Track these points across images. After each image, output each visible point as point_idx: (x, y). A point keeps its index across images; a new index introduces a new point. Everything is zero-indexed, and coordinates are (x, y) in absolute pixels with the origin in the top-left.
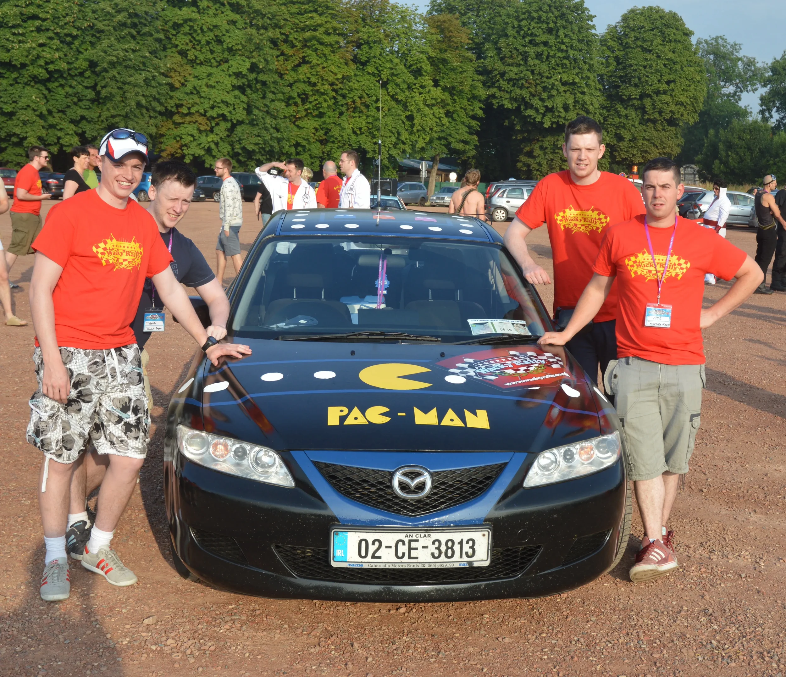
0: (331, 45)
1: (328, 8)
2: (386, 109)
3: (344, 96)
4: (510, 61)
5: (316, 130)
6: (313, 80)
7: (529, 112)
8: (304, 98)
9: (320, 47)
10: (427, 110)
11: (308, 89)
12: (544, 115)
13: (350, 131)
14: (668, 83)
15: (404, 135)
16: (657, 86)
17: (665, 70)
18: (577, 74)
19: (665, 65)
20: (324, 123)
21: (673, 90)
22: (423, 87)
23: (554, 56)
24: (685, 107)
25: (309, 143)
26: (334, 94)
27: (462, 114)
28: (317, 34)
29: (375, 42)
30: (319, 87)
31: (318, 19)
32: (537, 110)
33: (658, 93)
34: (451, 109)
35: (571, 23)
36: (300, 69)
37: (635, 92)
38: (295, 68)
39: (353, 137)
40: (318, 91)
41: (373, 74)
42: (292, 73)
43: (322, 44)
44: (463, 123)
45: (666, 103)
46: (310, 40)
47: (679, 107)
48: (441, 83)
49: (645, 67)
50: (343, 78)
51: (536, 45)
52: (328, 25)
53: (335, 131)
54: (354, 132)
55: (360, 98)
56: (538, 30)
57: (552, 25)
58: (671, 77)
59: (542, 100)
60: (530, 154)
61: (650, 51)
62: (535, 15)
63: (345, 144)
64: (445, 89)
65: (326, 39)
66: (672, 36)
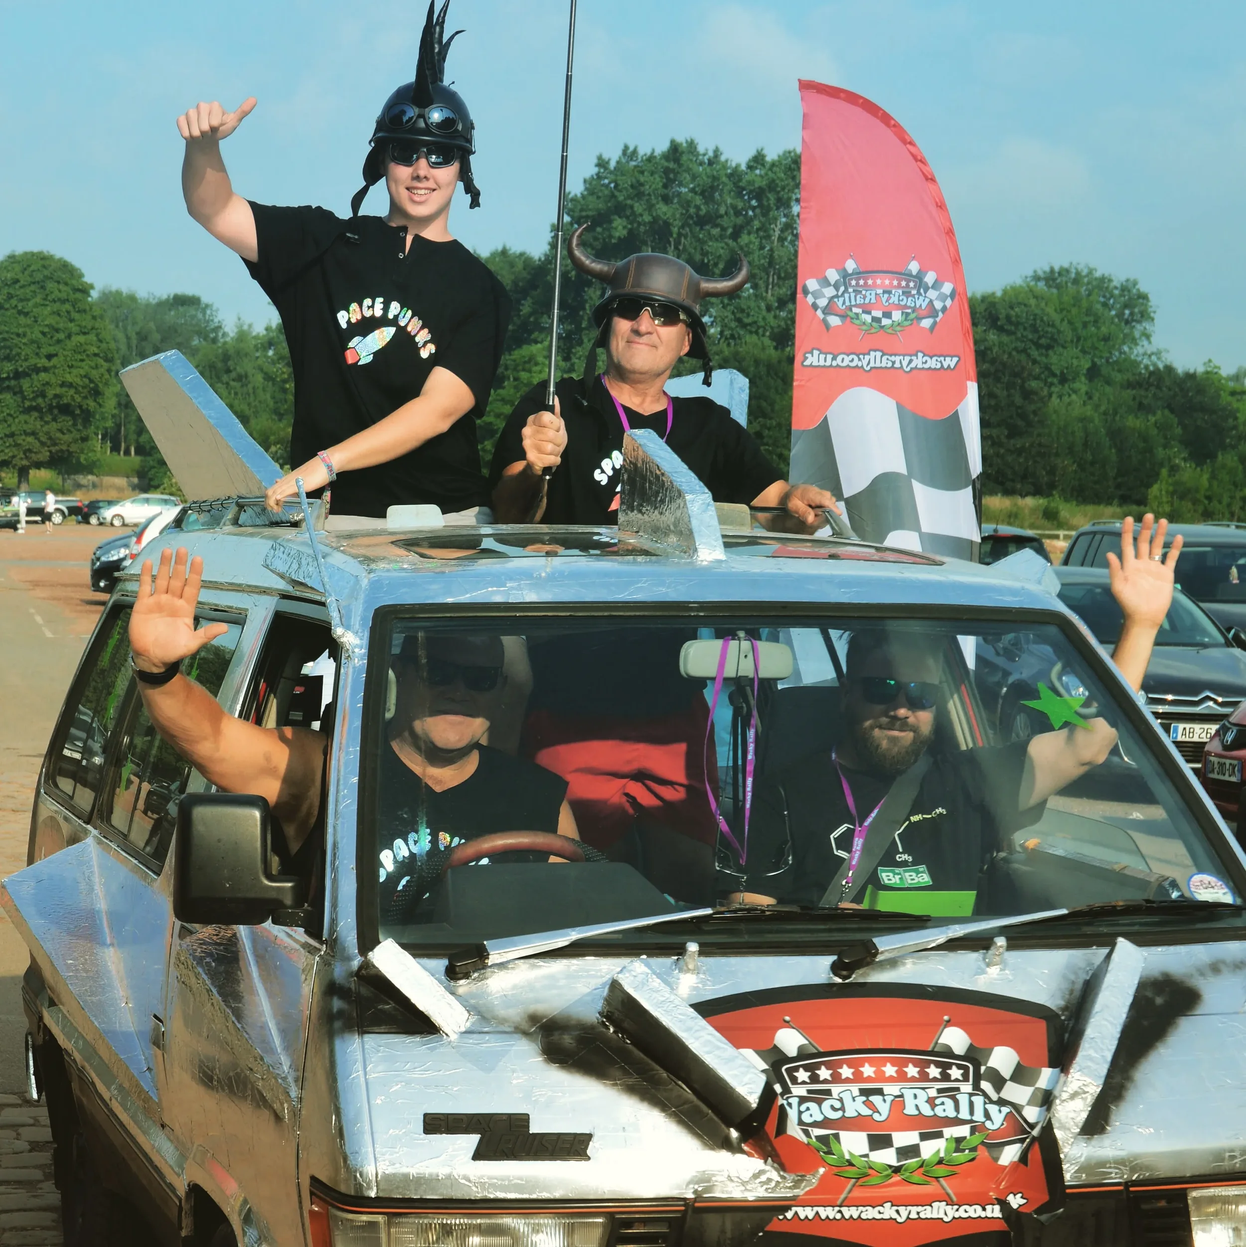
14: (49, 357)
16: (33, 361)
17: (43, 340)
19: (44, 334)
21: (55, 367)
24: (76, 388)
33: (37, 370)
45: (48, 383)
47: (64, 389)
49: (18, 335)
58: (52, 350)
66: (56, 294)
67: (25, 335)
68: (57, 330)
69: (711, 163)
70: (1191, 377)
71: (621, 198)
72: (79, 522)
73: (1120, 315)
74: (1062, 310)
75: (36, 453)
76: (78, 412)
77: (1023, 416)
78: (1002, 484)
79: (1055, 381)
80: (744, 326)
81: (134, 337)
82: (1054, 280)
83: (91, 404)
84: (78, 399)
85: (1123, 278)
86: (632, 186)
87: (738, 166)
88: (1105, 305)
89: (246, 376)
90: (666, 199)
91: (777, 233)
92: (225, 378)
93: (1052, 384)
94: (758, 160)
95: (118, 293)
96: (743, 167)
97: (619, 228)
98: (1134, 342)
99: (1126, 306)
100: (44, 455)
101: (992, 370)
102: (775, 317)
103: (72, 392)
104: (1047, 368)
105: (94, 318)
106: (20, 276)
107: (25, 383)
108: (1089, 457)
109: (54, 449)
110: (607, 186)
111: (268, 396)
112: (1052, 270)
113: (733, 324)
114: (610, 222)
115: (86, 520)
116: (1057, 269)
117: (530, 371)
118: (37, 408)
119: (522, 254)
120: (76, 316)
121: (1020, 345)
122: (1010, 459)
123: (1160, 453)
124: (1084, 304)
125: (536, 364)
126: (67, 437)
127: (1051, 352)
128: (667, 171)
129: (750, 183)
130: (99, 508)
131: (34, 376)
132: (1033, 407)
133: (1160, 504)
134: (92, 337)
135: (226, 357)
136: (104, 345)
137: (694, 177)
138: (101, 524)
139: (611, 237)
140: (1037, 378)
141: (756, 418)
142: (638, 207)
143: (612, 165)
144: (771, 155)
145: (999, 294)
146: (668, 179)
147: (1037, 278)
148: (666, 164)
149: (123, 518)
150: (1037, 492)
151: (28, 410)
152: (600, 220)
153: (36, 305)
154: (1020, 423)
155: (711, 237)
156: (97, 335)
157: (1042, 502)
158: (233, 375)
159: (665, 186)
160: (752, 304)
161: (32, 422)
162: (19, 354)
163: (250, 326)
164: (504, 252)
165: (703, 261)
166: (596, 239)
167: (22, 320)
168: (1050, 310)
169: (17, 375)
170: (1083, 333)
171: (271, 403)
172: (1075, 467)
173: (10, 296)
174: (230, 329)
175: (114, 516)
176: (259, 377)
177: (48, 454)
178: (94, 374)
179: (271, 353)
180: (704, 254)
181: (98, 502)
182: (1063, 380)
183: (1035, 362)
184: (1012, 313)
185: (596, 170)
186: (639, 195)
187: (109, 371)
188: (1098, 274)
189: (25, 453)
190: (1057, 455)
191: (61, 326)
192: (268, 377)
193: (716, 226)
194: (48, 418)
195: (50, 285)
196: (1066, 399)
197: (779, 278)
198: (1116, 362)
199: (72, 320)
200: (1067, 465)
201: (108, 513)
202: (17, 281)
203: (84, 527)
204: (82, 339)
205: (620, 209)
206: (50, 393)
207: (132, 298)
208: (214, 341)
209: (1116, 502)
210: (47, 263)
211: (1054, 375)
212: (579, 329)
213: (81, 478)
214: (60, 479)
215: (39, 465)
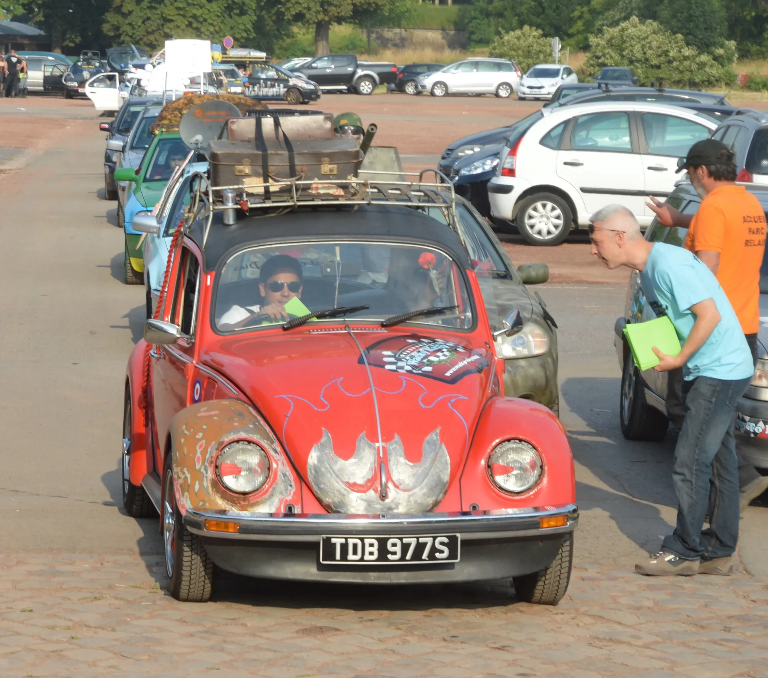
72: (391, 91)
75: (336, 6)
100: (346, 8)
115: (401, 89)
130: (419, 74)
138: (419, 93)
149: (446, 86)
175: (435, 84)
177: (351, 7)
181: (415, 66)
189: (322, 6)
201: (428, 81)
203: (397, 97)
213: (389, 33)
214: (362, 35)
215: (339, 20)
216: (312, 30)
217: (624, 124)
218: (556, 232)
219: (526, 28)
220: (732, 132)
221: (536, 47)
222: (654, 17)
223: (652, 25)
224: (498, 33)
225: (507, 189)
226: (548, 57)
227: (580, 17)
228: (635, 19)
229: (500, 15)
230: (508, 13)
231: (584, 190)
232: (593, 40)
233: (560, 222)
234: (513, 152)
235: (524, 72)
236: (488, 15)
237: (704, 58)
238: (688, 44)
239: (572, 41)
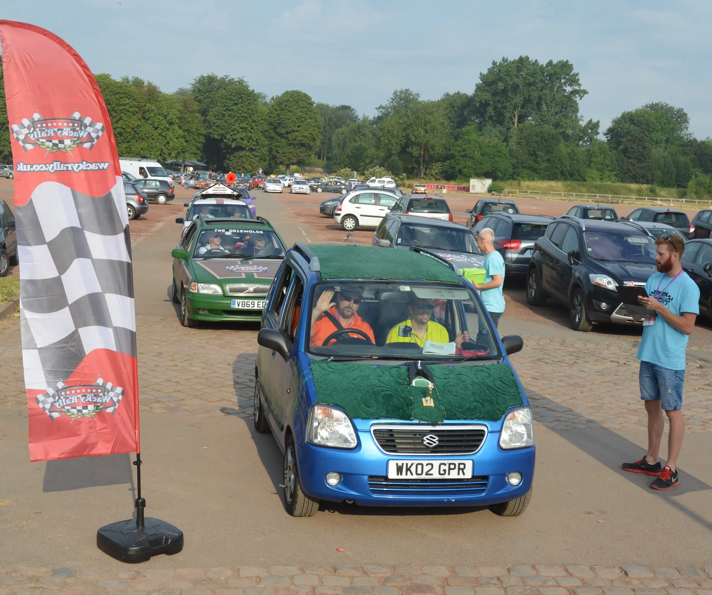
0: (133, 112)
1: (132, 96)
2: (156, 139)
3: (138, 134)
4: (217, 117)
5: (127, 148)
6: (124, 127)
7: (225, 141)
8: (121, 134)
9: (127, 113)
10: (175, 140)
11: (122, 131)
12: (233, 141)
13: (140, 149)
14: (298, 127)
15: (165, 151)
16: (292, 128)
17: (297, 121)
18: (247, 124)
19: (297, 118)
20: (130, 145)
21: (300, 130)
22: (174, 130)
23: (236, 116)
25: (122, 153)
26: (133, 133)
27: (193, 141)
28: (126, 107)
29: (152, 111)
30: (127, 129)
31: (127, 101)
32: (229, 140)
33: (294, 131)
34: (188, 139)
35: (245, 101)
36: (119, 122)
37: (283, 131)
38: (117, 122)
39: (142, 151)
40: (126, 131)
41: (151, 124)
42: (116, 124)
43: (128, 111)
44: (194, 145)
45: (297, 136)
46: (123, 110)
47: (303, 138)
48: (183, 128)
49: (288, 119)
50: (138, 126)
51: (230, 110)
52: (131, 104)
53: (133, 149)
54: (142, 149)
55: (145, 134)
56: (230, 103)
57: (236, 102)
58: (299, 124)
59: (231, 135)
60: (229, 159)
61: (291, 112)
62: (229, 97)
63: (137, 154)
64: (184, 131)
65: (131, 110)
66: (302, 105)
67: (290, 119)
68: (301, 118)
69: (533, 64)
70: (703, 143)
71: (502, 75)
73: (677, 121)
74: (657, 119)
75: (292, 160)
76: (307, 146)
77: (643, 155)
78: (635, 179)
79: (654, 143)
80: (543, 121)
81: (327, 119)
82: (653, 107)
83: (312, 144)
84: (308, 141)
85: (678, 108)
86: (506, 72)
87: (542, 65)
88: (671, 116)
89: (366, 134)
90: (517, 76)
91: (556, 89)
92: (359, 135)
93: (652, 144)
94: (550, 63)
95: (323, 104)
96: (544, 66)
97: (501, 86)
98: (682, 130)
99: (679, 117)
100: (295, 160)
101: (632, 139)
102: (555, 118)
103: (306, 139)
104: (651, 139)
105: (314, 113)
106: (290, 99)
107: (289, 136)
108: (666, 171)
109: (298, 158)
110: (496, 71)
111: (373, 142)
112: (653, 104)
113: (540, 121)
114: (497, 84)
116: (654, 104)
117: (468, 135)
118: (293, 144)
119: (464, 94)
120: (308, 113)
121: (642, 130)
122: (638, 170)
123: (692, 170)
124: (665, 117)
125: (471, 133)
126: (303, 155)
127: (652, 133)
128: (518, 67)
129: (547, 71)
131: (293, 134)
132: (646, 153)
133: (692, 188)
134: (313, 120)
135: (359, 128)
136: (317, 123)
137: (527, 69)
139: (498, 89)
140: (648, 142)
141: (548, 154)
142: (508, 79)
143: (498, 64)
144: (555, 62)
145: (634, 112)
146: (519, 70)
147: (647, 106)
148: (518, 64)
150: (647, 183)
151: (290, 145)
152: (494, 83)
153: (295, 109)
154: (642, 158)
155: (533, 90)
156: (315, 119)
157: (649, 186)
158: (361, 134)
159: (517, 72)
160: (546, 113)
161: (292, 149)
162: (288, 126)
163: (368, 116)
164: (458, 93)
165: (529, 98)
166: (492, 89)
167: (290, 114)
168: (652, 118)
169: (287, 133)
170: (664, 127)
171: (375, 144)
172: (661, 174)
173: (286, 106)
174: (361, 117)
176: (371, 134)
178: (314, 133)
179: (375, 126)
180: (530, 96)
182: (657, 143)
183: (647, 137)
184: (639, 119)
185: (492, 65)
186: (508, 75)
187: (319, 132)
188: (669, 106)
189: (288, 160)
190: (655, 170)
191: (303, 116)
192: (374, 135)
193: (534, 86)
194: (297, 147)
195: (300, 102)
196: (658, 149)
197: (556, 105)
198: (675, 137)
199: (307, 114)
200: (659, 173)
202: (289, 100)
204: (310, 120)
205: (501, 79)
206: (298, 139)
207: (327, 106)
208: (355, 121)
209: (676, 186)
210: (299, 94)
211: (654, 141)
212: (485, 120)
213: (307, 168)
214: (300, 169)
215: (293, 164)
216: (285, 167)
217: (373, 197)
218: (353, 227)
219: (347, 168)
220: (403, 200)
221: (349, 174)
222: (383, 166)
223: (382, 169)
224: (339, 169)
225: (339, 215)
226: (353, 177)
227: (362, 166)
228: (378, 167)
229: (339, 164)
230: (342, 164)
231: (361, 215)
232: (366, 172)
233: (354, 224)
234: (341, 204)
235: (346, 181)
236: (336, 164)
237: (397, 178)
238: (392, 174)
239: (360, 172)
